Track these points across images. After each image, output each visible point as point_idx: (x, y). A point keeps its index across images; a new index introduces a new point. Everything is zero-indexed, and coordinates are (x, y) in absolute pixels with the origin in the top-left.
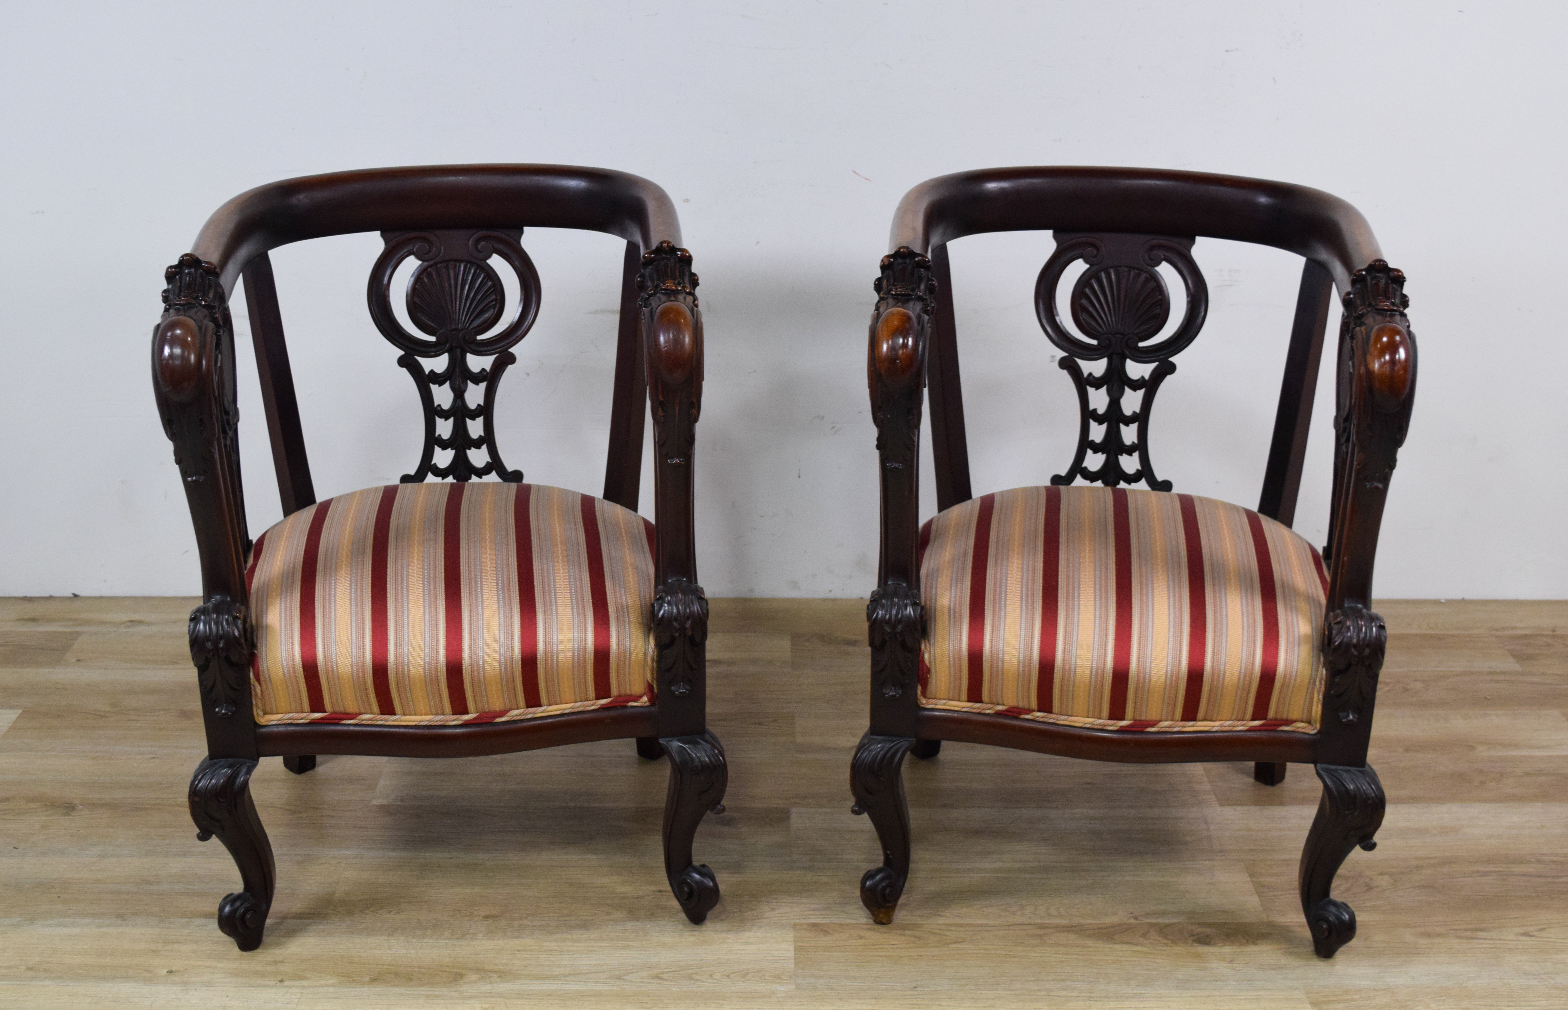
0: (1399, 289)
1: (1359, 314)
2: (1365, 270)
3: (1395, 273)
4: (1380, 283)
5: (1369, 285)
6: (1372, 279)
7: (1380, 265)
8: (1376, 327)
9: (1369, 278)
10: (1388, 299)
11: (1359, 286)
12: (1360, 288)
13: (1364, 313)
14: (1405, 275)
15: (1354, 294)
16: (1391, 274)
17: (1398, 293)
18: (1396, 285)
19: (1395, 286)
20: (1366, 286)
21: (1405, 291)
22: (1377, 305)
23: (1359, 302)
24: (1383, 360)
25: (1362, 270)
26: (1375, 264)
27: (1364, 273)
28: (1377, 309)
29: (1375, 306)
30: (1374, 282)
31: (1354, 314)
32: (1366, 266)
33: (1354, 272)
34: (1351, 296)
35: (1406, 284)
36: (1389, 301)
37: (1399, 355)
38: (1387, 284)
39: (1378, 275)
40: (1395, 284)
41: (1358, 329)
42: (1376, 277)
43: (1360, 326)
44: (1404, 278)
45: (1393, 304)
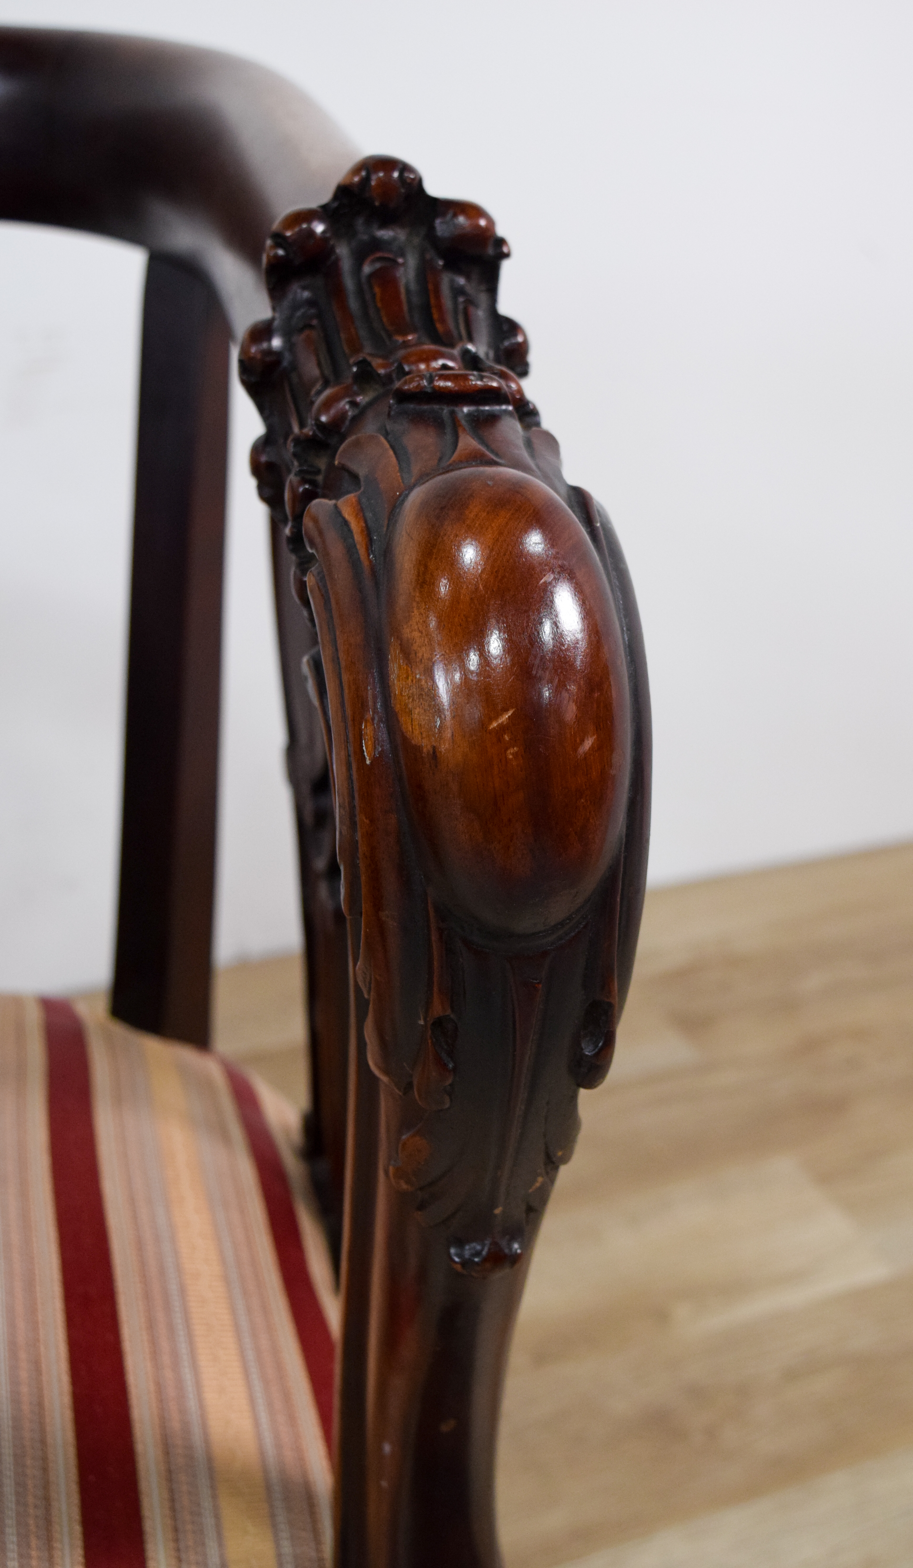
0: (483, 298)
1: (320, 426)
2: (325, 213)
3: (461, 219)
4: (400, 273)
5: (349, 283)
6: (359, 258)
7: (386, 186)
8: (416, 496)
9: (343, 251)
10: (445, 340)
11: (306, 294)
12: (310, 303)
13: (341, 418)
14: (501, 231)
15: (287, 336)
16: (441, 227)
17: (480, 314)
18: (468, 278)
19: (461, 281)
20: (337, 291)
21: (506, 306)
22: (401, 372)
23: (311, 368)
24: (473, 660)
25: (308, 216)
26: (366, 181)
27: (319, 228)
28: (403, 397)
29: (388, 379)
30: (367, 269)
31: (296, 429)
32: (325, 196)
33: (276, 226)
34: (276, 343)
35: (507, 268)
36: (456, 352)
37: (555, 624)
38: (425, 272)
39: (385, 234)
40: (459, 271)
41: (320, 506)
42: (376, 245)
43: (332, 490)
44: (501, 242)
45: (472, 362)
